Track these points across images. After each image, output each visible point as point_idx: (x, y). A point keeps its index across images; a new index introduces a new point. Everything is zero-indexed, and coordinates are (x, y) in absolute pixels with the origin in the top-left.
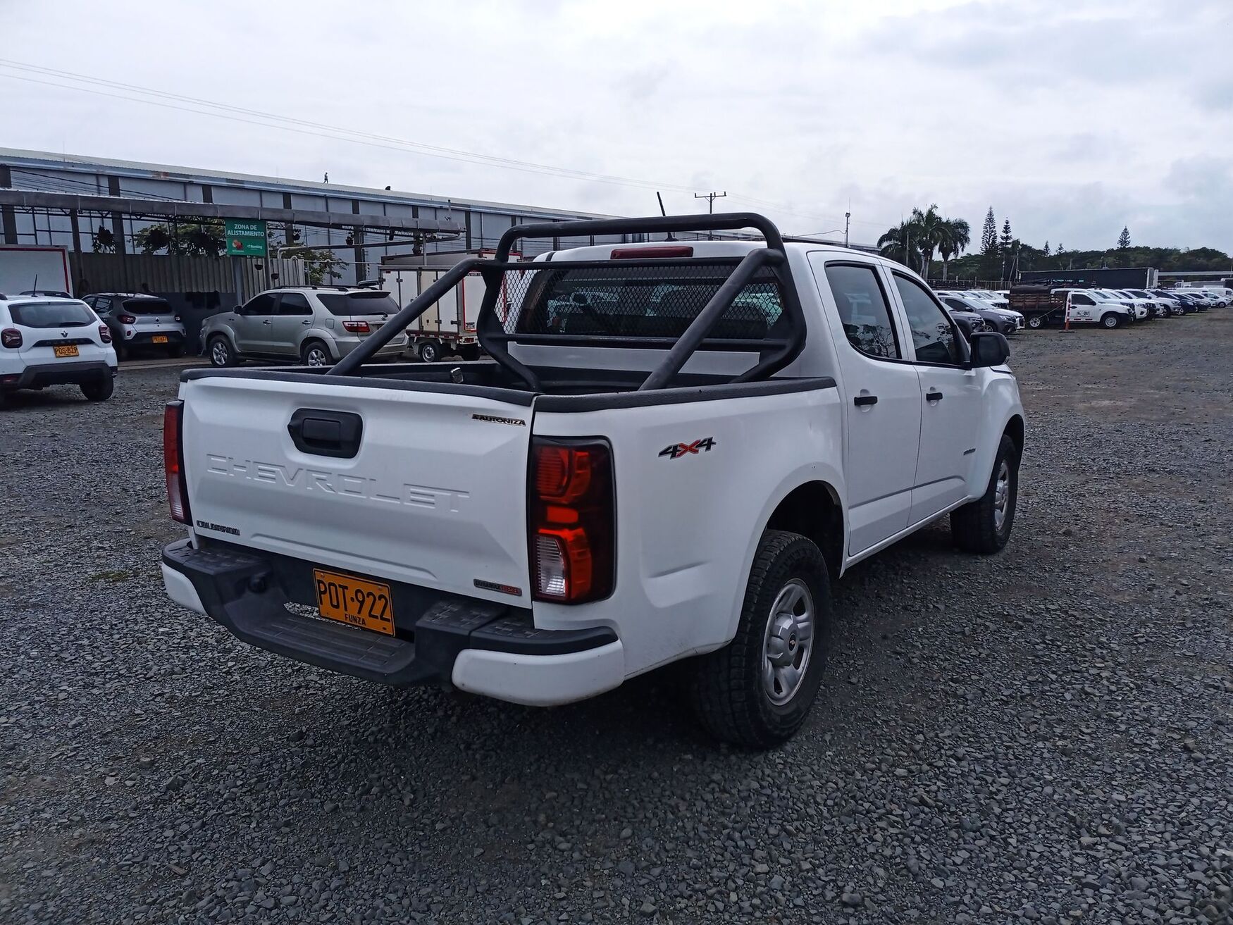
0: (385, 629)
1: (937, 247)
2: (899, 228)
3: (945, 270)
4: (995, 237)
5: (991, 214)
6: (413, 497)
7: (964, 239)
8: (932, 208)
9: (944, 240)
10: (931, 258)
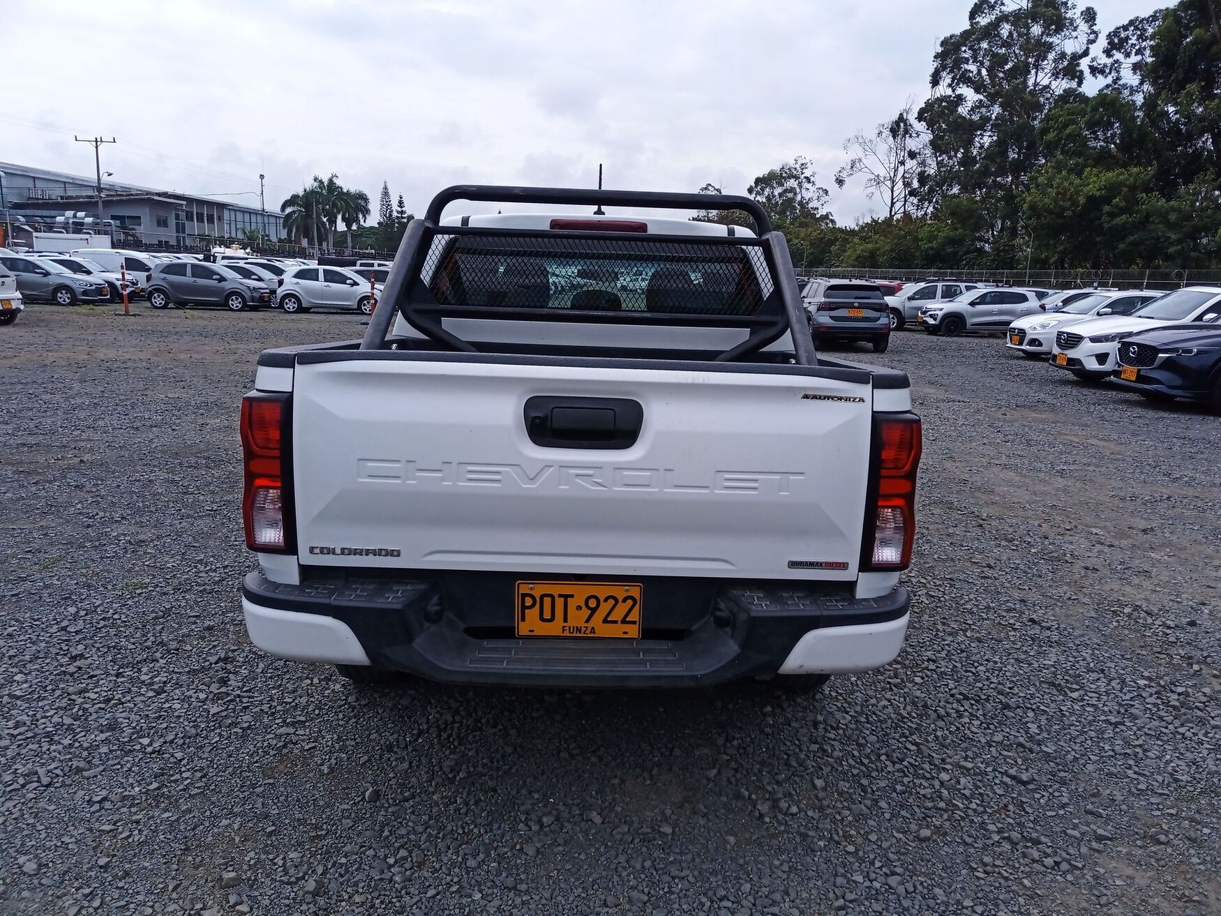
0: (626, 633)
1: (339, 217)
2: (301, 193)
3: (349, 239)
4: (392, 211)
5: (386, 188)
6: (727, 484)
7: (366, 212)
8: (333, 177)
9: (347, 210)
10: (336, 227)
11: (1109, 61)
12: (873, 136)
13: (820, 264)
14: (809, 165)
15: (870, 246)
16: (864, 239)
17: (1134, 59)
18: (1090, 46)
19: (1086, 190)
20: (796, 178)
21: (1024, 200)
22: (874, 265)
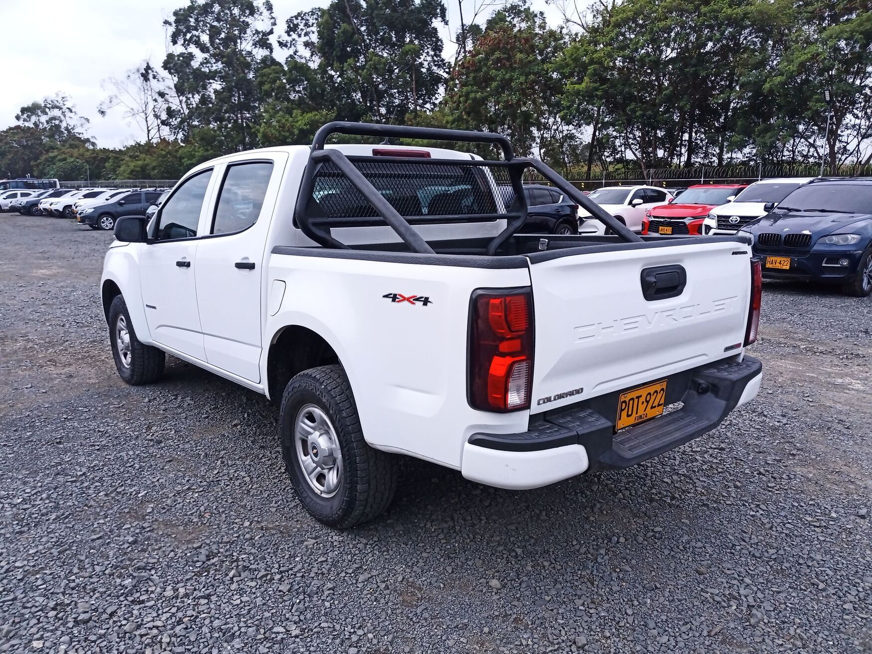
6: (716, 308)
11: (289, 39)
12: (124, 78)
13: (99, 178)
14: (68, 98)
15: (140, 163)
16: (133, 157)
17: (304, 39)
18: (273, 27)
19: (297, 125)
20: (60, 108)
21: (258, 131)
22: (148, 177)
